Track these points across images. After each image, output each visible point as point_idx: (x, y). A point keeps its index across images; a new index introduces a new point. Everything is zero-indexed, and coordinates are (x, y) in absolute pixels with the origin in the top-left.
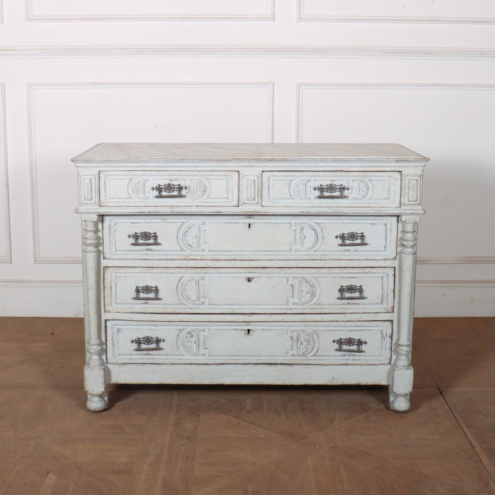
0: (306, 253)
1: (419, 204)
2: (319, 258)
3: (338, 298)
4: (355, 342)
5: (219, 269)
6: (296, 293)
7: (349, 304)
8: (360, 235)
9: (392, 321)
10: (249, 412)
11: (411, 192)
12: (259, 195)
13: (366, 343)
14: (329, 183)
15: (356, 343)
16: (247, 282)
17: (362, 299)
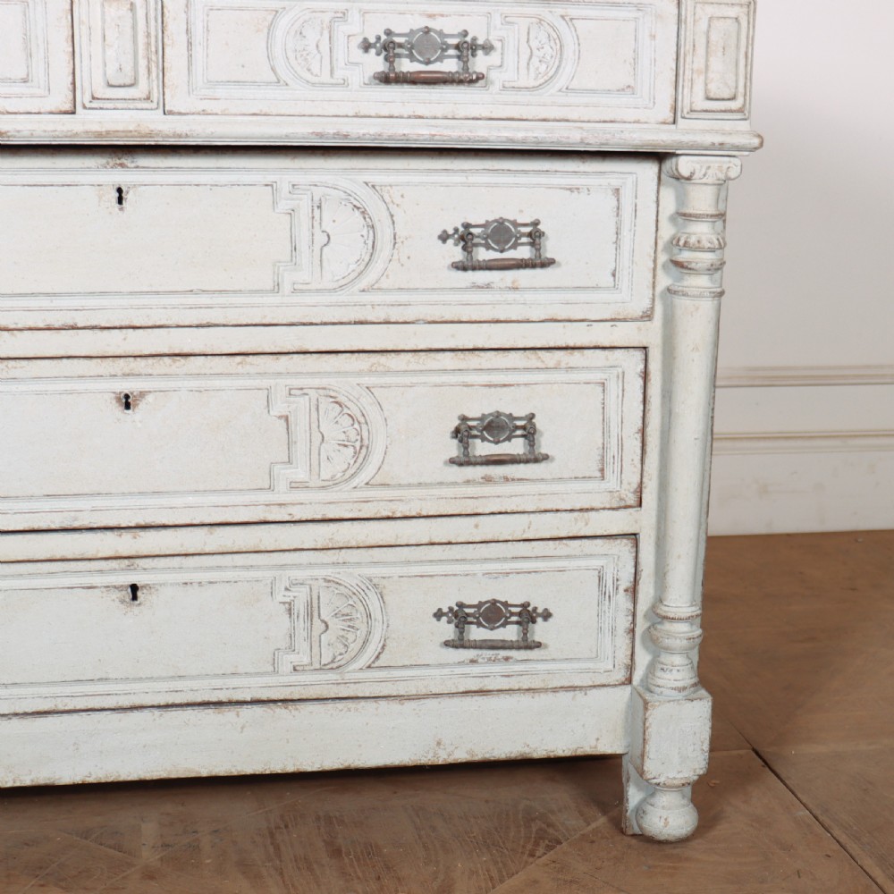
0: (334, 298)
1: (740, 111)
2: (381, 315)
3: (452, 461)
4: (512, 614)
5: (11, 363)
6: (301, 448)
7: (488, 480)
8: (528, 230)
9: (634, 537)
10: (150, 875)
11: (716, 64)
12: (154, 69)
13: (547, 615)
14: (419, 23)
15: (514, 619)
16: (118, 410)
17: (536, 461)
